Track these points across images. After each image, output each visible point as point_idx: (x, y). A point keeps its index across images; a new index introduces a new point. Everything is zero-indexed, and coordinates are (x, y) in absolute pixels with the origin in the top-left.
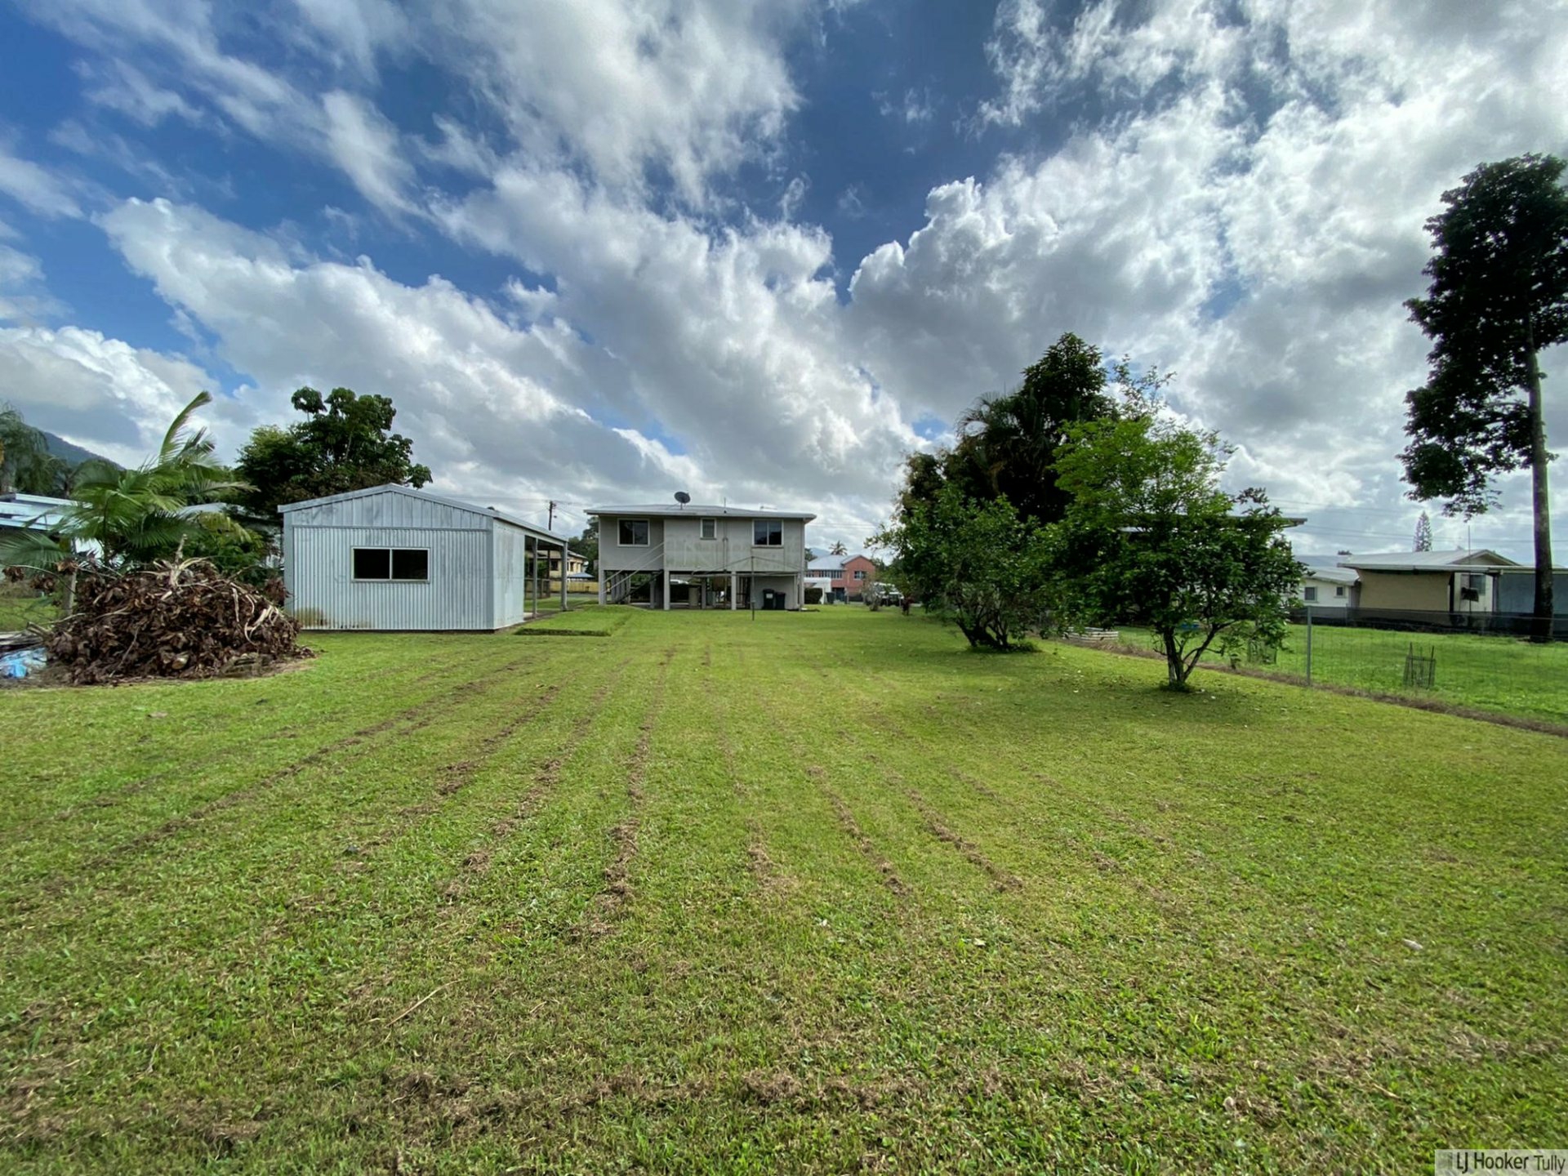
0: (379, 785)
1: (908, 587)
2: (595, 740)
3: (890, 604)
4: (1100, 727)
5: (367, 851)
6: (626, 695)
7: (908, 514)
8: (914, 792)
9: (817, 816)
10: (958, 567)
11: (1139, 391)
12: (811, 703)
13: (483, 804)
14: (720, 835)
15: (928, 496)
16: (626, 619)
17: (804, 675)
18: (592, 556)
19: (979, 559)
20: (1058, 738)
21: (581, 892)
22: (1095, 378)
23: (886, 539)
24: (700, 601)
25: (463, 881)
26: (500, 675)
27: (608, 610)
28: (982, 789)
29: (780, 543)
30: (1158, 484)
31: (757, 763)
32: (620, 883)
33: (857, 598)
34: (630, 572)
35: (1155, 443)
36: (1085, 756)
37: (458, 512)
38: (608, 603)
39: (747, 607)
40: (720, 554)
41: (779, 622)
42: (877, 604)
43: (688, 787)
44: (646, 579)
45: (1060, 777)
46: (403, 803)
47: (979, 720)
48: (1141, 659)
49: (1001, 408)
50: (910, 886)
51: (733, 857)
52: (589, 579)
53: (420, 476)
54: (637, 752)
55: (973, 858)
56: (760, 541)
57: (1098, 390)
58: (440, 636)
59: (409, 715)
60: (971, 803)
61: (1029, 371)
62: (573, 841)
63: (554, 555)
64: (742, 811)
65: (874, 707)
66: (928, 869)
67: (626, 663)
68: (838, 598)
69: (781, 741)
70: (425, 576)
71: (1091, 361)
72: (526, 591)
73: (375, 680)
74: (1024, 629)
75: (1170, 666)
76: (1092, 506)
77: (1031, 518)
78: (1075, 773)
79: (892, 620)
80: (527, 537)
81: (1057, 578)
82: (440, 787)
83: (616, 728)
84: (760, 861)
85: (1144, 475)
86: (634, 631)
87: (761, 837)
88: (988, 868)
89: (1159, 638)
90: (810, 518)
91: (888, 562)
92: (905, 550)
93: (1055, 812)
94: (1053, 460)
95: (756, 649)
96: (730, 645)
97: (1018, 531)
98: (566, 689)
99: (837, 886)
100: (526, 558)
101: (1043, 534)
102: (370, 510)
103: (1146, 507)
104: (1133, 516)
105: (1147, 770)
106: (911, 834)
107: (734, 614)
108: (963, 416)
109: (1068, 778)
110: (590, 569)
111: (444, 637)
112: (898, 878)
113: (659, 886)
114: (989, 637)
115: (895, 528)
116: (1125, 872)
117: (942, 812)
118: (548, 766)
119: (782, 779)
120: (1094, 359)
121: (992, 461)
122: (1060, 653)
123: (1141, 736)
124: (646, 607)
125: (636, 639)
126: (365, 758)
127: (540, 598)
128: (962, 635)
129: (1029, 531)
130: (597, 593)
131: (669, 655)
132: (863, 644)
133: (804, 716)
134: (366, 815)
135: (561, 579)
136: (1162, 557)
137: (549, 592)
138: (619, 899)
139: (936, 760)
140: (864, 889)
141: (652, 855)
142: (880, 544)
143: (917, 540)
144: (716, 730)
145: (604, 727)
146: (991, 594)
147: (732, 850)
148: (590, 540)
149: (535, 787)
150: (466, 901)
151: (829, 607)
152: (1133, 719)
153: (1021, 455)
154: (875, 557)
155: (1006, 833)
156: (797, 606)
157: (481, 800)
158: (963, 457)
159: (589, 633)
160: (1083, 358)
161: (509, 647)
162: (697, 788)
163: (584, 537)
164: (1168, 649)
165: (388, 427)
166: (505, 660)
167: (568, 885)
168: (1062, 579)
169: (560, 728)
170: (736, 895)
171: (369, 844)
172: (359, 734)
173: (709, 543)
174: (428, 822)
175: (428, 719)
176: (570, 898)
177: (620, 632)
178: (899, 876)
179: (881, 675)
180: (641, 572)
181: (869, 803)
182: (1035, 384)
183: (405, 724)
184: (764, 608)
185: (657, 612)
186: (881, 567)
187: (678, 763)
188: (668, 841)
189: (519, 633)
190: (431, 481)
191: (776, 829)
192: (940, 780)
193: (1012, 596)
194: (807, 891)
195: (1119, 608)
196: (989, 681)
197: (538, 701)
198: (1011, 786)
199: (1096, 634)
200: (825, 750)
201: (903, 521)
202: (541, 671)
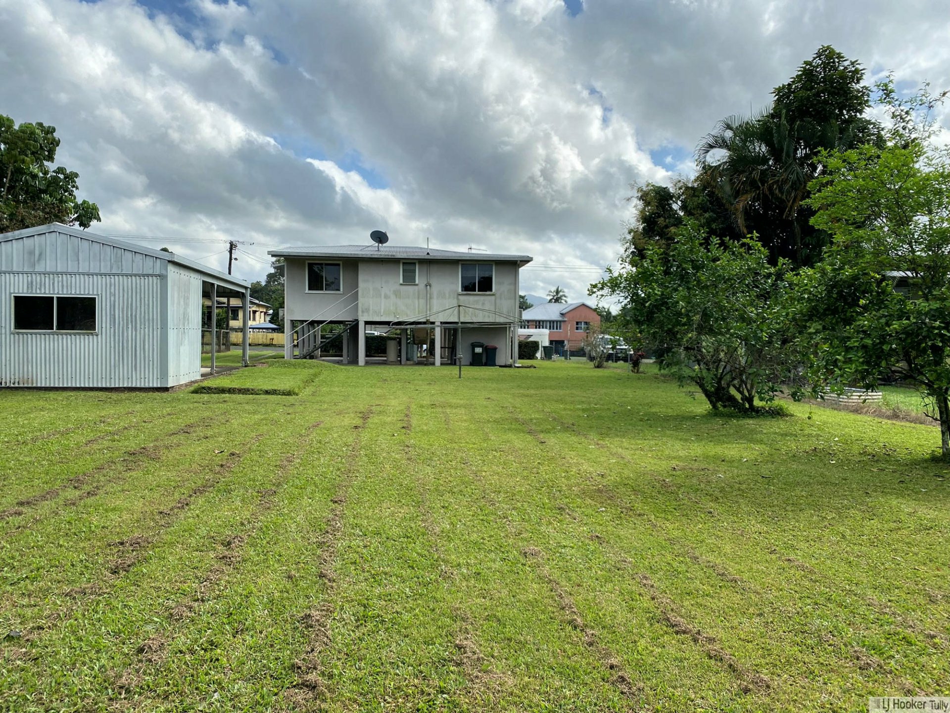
0: (44, 562)
1: (639, 340)
2: (282, 514)
3: (617, 359)
4: (861, 504)
5: (31, 637)
6: (316, 463)
7: (639, 255)
8: (646, 578)
9: (532, 604)
10: (697, 318)
11: (907, 113)
12: (525, 473)
13: (158, 584)
14: (423, 625)
15: (662, 235)
16: (315, 375)
17: (518, 441)
18: (277, 304)
19: (721, 309)
20: (812, 516)
21: (268, 685)
22: (857, 98)
23: (614, 284)
24: (400, 356)
25: (137, 671)
26: (175, 440)
27: (294, 365)
28: (723, 574)
29: (491, 290)
30: (931, 221)
31: (465, 542)
32: (312, 677)
33: (580, 353)
34: (322, 322)
35: (928, 174)
36: (844, 536)
37: (129, 255)
38: (295, 357)
39: (453, 362)
40: (422, 301)
41: (491, 380)
42: (602, 360)
43: (388, 569)
44: (339, 329)
45: (814, 561)
46: (71, 582)
47: (719, 495)
48: (908, 424)
49: (746, 132)
50: (641, 685)
51: (439, 649)
52: (273, 330)
53: (87, 215)
54: (329, 529)
55: (713, 653)
56: (468, 287)
57: (861, 112)
58: (109, 394)
59: (76, 483)
60: (711, 591)
61: (779, 91)
62: (259, 628)
63: (234, 302)
64: (449, 597)
65: (599, 479)
66: (661, 666)
67: (317, 425)
68: (557, 352)
69: (492, 518)
70: (93, 327)
71: (852, 78)
72: (203, 344)
73: (39, 443)
74: (773, 389)
75: (943, 433)
76: (854, 246)
77: (781, 260)
78: (832, 557)
79: (619, 379)
80: (204, 282)
81: (812, 330)
82: (112, 565)
83: (305, 501)
84: (470, 654)
85: (915, 211)
86: (325, 389)
87: (469, 627)
88: (730, 666)
89: (931, 400)
90: (526, 261)
91: (615, 310)
92: (635, 298)
93: (808, 601)
94: (807, 195)
95: (463, 411)
96: (433, 405)
97: (769, 276)
98: (248, 456)
99: (557, 684)
100: (203, 306)
101: (795, 280)
102: (31, 253)
103: (917, 248)
104: (902, 258)
105: (916, 554)
106: (642, 625)
107: (438, 370)
108: (704, 141)
109: (823, 562)
110: (275, 319)
111: (114, 396)
112: (626, 676)
113: (356, 680)
114: (732, 399)
115: (624, 272)
116: (891, 672)
117: (678, 601)
118: (229, 543)
119: (494, 561)
120: (857, 75)
121: (737, 194)
122: (814, 417)
123: (910, 514)
124: (338, 363)
125: (327, 399)
126: (28, 531)
127: (219, 351)
128: (701, 396)
129: (779, 276)
130: (282, 346)
131: (365, 417)
132: (585, 406)
133: (518, 488)
134: (29, 596)
135: (242, 330)
136: (935, 305)
137: (228, 345)
138: (311, 695)
139: (672, 541)
140: (587, 688)
141: (347, 645)
142: (606, 290)
143: (649, 285)
144: (418, 504)
145: (292, 499)
146: (736, 349)
147: (438, 641)
148: (274, 285)
149: (216, 566)
150: (140, 694)
151: (547, 363)
152: (900, 495)
153: (770, 188)
154: (600, 306)
155: (750, 626)
156: (510, 361)
157: (156, 579)
158: (705, 188)
159: (274, 392)
160: (843, 76)
161: (185, 407)
162: (396, 570)
163: (268, 282)
164: (941, 413)
165: (50, 158)
166: (182, 422)
167: (253, 678)
168: (817, 332)
169: (243, 500)
170: (442, 692)
171: (33, 628)
172: (21, 504)
173: (410, 289)
174: (98, 604)
175: (97, 488)
176: (256, 692)
177: (308, 390)
178: (628, 673)
179: (607, 442)
180: (331, 322)
181: (594, 590)
182: (787, 106)
183: (72, 494)
184: (473, 364)
185: (350, 368)
186: (607, 317)
187: (375, 542)
188: (365, 630)
189: (195, 392)
190: (99, 220)
191: (487, 619)
192: (675, 564)
193: (760, 351)
194: (522, 690)
195: (883, 364)
196: (733, 450)
197: (217, 469)
198: (758, 571)
199: (856, 396)
200: (543, 528)
201: (633, 263)
202: (220, 435)
